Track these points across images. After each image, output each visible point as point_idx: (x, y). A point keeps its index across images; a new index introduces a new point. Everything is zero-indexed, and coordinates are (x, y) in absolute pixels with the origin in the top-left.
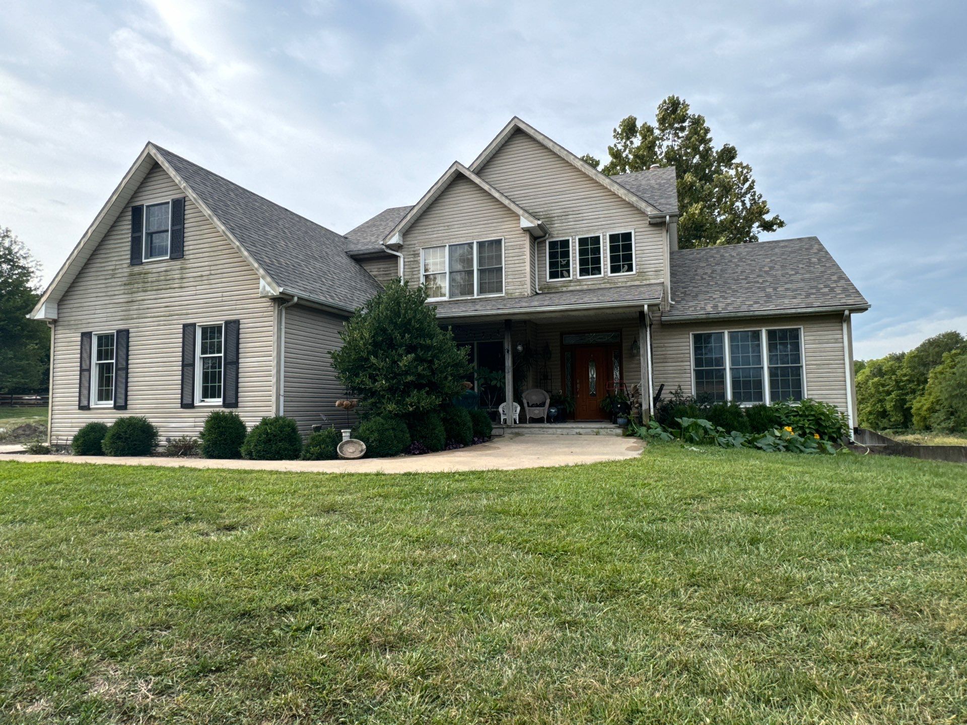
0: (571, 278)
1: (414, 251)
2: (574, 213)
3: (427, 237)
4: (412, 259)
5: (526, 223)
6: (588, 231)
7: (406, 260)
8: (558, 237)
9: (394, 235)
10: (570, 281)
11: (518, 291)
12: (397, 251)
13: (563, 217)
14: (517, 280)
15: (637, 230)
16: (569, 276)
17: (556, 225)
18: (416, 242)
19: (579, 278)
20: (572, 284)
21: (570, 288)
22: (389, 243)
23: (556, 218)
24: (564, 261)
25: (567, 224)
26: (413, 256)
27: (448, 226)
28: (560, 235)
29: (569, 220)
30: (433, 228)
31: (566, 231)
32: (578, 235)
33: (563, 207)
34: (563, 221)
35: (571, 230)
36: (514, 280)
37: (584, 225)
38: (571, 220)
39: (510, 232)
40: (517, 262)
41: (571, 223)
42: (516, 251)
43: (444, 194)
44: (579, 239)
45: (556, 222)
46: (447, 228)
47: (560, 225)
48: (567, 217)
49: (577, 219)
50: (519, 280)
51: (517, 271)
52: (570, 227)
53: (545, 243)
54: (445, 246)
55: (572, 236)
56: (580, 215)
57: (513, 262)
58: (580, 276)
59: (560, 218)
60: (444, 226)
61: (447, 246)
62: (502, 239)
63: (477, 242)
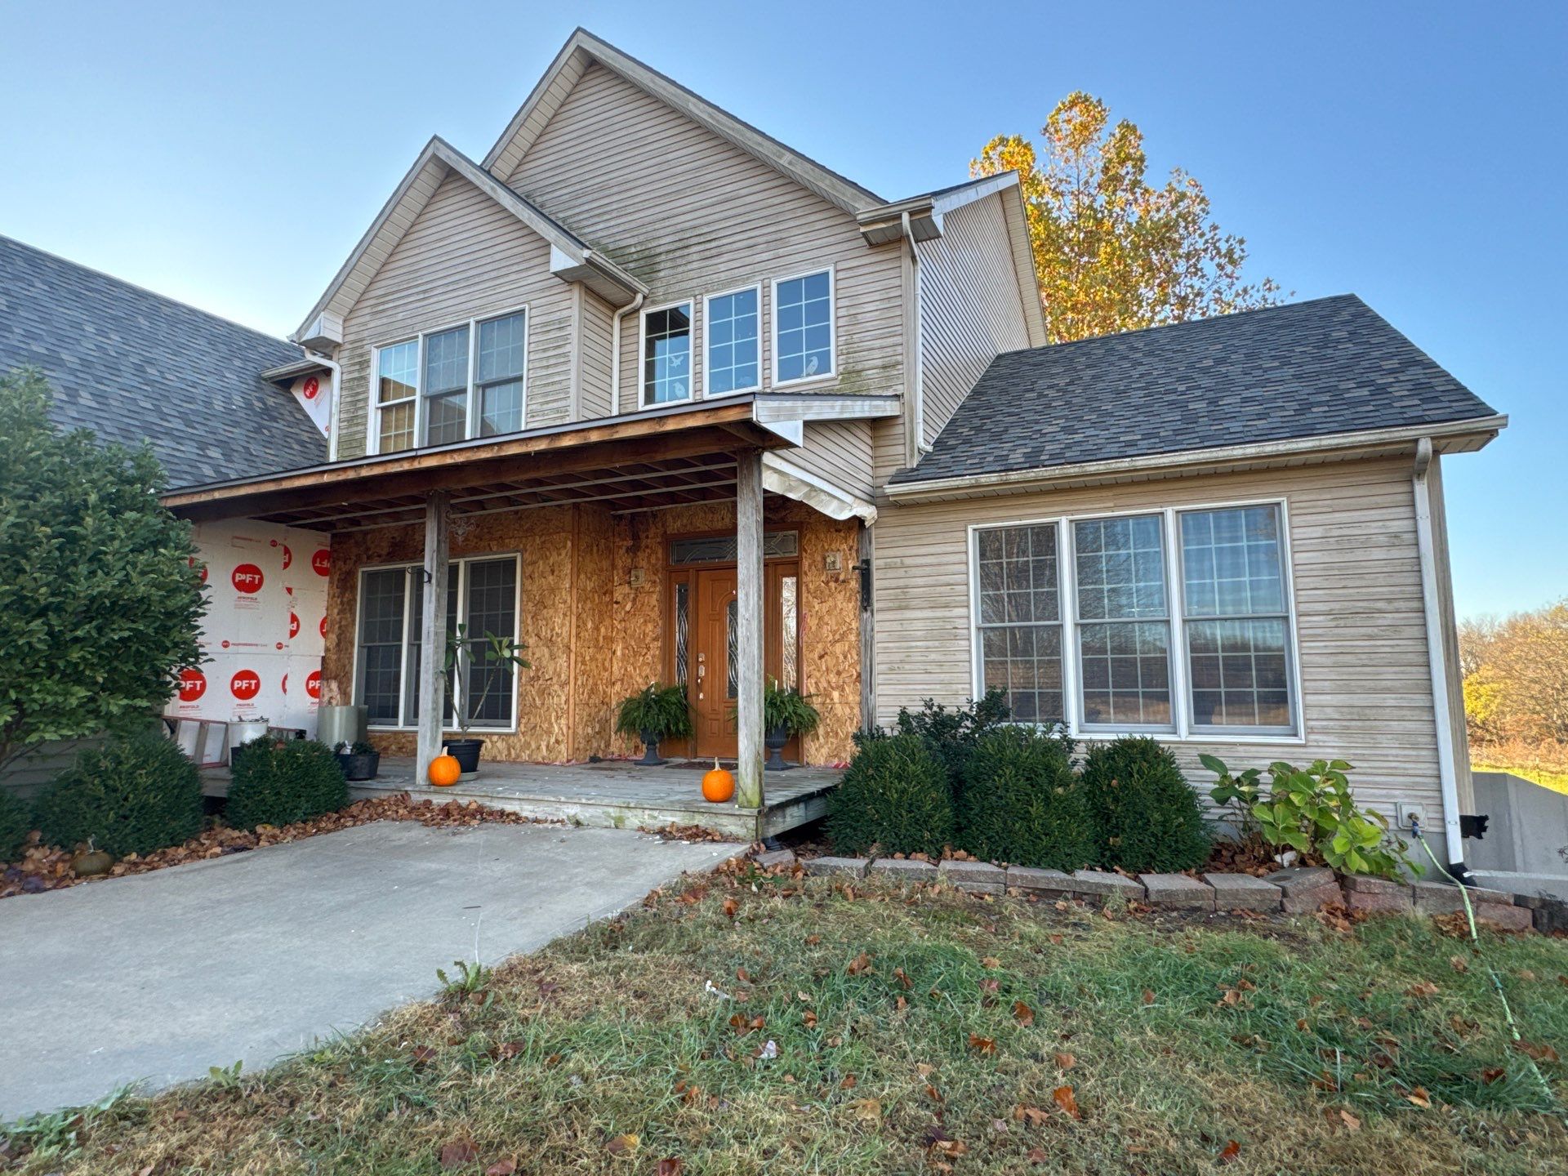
0: (689, 400)
1: (361, 355)
2: (702, 239)
3: (386, 320)
4: (356, 375)
5: (563, 258)
6: (732, 282)
7: (345, 376)
8: (666, 301)
9: (317, 317)
12: (330, 358)
13: (678, 254)
14: (550, 405)
15: (840, 266)
16: (686, 395)
17: (662, 274)
18: (366, 333)
23: (663, 257)
24: (677, 357)
25: (685, 268)
26: (357, 367)
27: (425, 291)
28: (670, 297)
29: (690, 258)
30: (399, 299)
31: (684, 285)
32: (707, 292)
33: (679, 227)
34: (679, 261)
35: (694, 283)
36: (545, 407)
37: (722, 267)
38: (695, 257)
39: (543, 290)
40: (552, 361)
41: (695, 265)
42: (552, 335)
43: (422, 218)
44: (711, 301)
45: (662, 266)
46: (422, 296)
47: (671, 272)
48: (686, 251)
49: (708, 254)
50: (555, 405)
51: (553, 383)
52: (692, 274)
53: (638, 317)
54: (417, 337)
55: (695, 296)
56: (714, 244)
57: (545, 363)
58: (711, 392)
59: (671, 256)
60: (418, 293)
61: (421, 339)
62: (524, 310)
63: (475, 322)
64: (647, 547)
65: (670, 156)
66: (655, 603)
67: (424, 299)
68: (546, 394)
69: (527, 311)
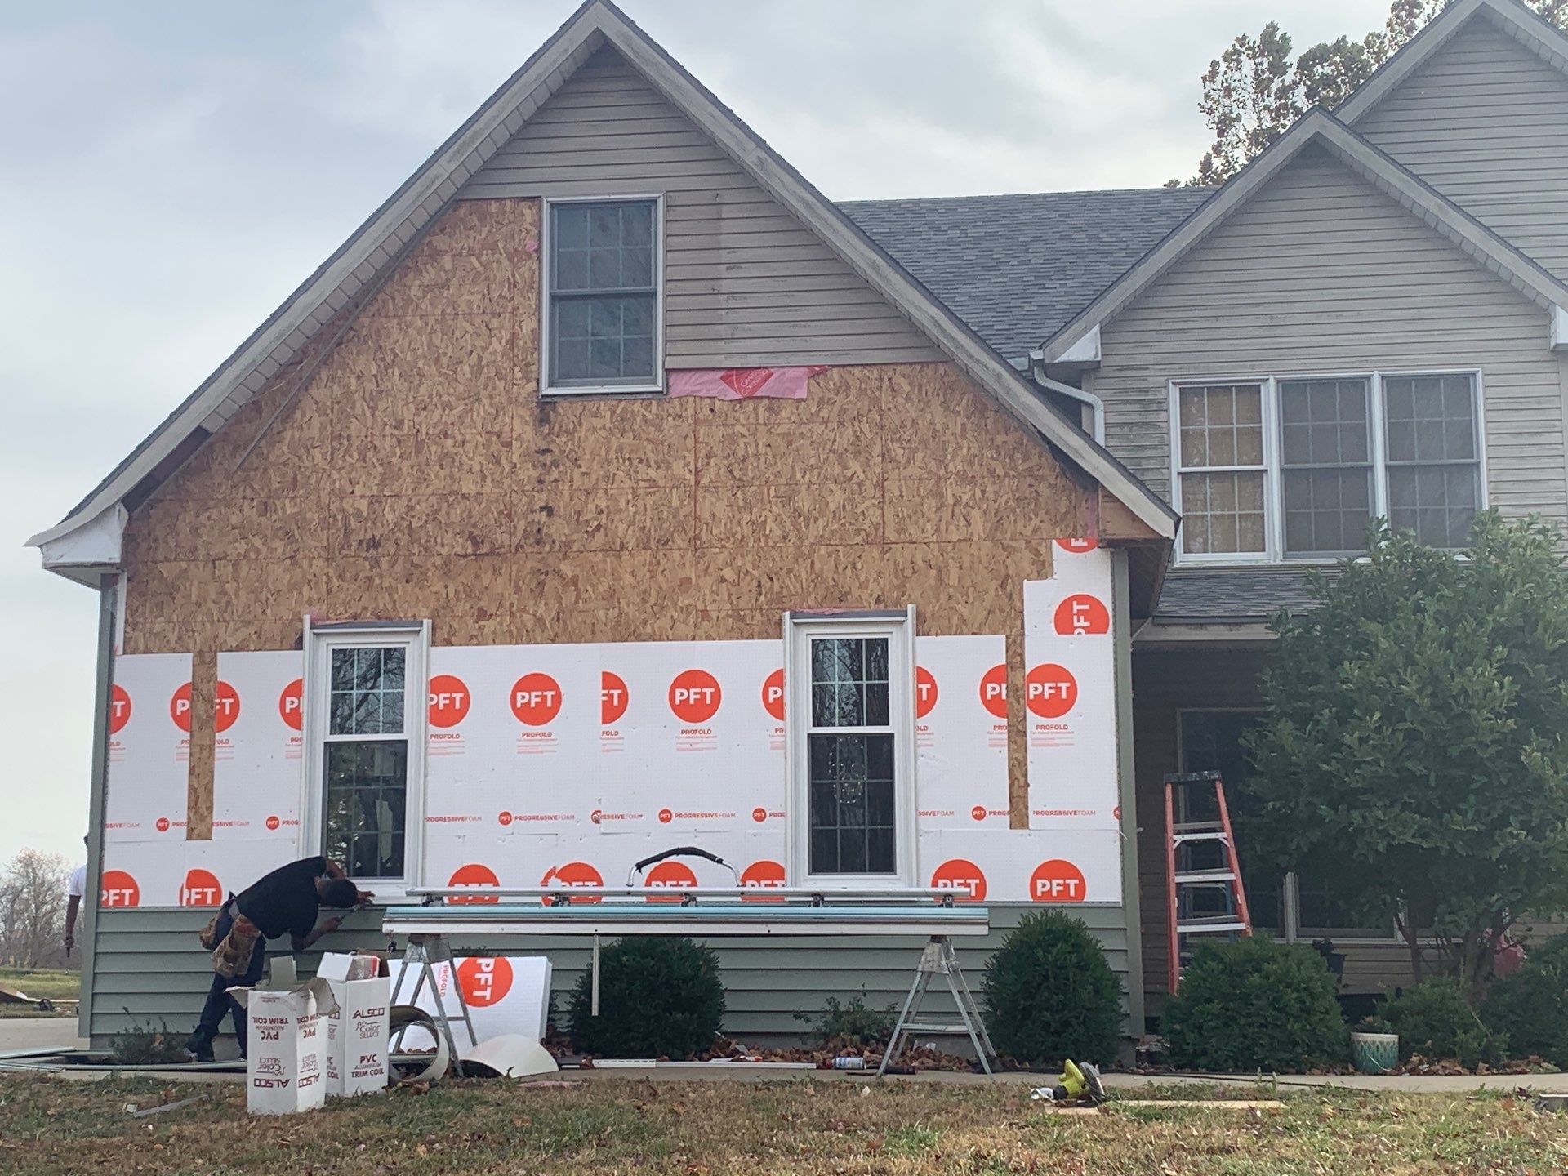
1: (1146, 391)
3: (1190, 346)
4: (1136, 418)
7: (1113, 419)
9: (1087, 330)
12: (1081, 387)
18: (1150, 359)
22: (1063, 358)
26: (1137, 407)
30: (1217, 318)
39: (1503, 352)
42: (1526, 416)
46: (1267, 322)
54: (1264, 381)
57: (1518, 452)
60: (1254, 316)
61: (1272, 383)
62: (1474, 375)
63: (1383, 378)
67: (1271, 327)
69: (1480, 376)
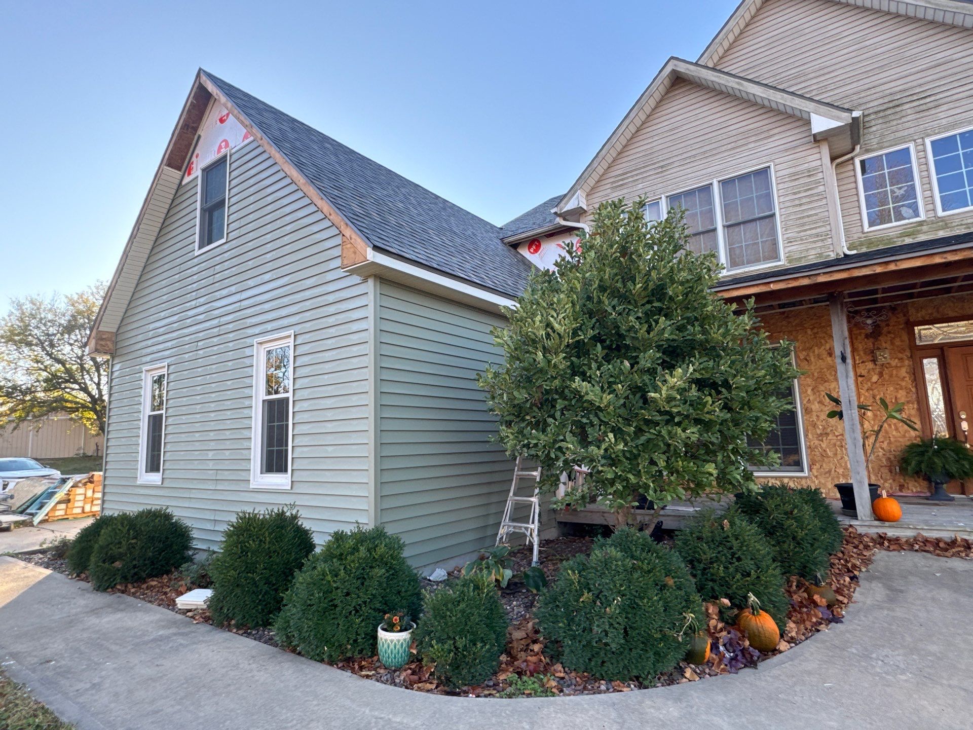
0: (923, 217)
2: (915, 97)
5: (821, 123)
6: (954, 126)
8: (881, 148)
9: (574, 194)
10: (921, 223)
11: (813, 252)
12: (578, 221)
13: (889, 112)
14: (809, 232)
16: (917, 215)
17: (874, 129)
19: (940, 213)
20: (925, 228)
21: (922, 238)
22: (565, 210)
23: (873, 117)
24: (900, 188)
25: (899, 122)
27: (662, 167)
28: (886, 144)
29: (904, 113)
30: (637, 175)
31: (899, 134)
32: (929, 135)
33: (888, 92)
34: (892, 117)
35: (912, 131)
36: (802, 234)
37: (942, 115)
38: (909, 112)
39: (786, 150)
40: (804, 201)
41: (909, 118)
42: (802, 181)
43: (651, 118)
44: (933, 143)
45: (873, 123)
46: (660, 170)
47: (884, 126)
48: (898, 109)
49: (924, 107)
50: (814, 232)
51: (808, 216)
52: (907, 125)
53: (853, 164)
54: (661, 198)
55: (915, 140)
56: (928, 100)
57: (797, 202)
58: (944, 210)
59: (882, 114)
60: (655, 169)
61: (664, 199)
62: (769, 167)
63: (719, 182)
64: (889, 332)
65: (868, 43)
66: (905, 374)
67: (662, 172)
68: (803, 224)
69: (772, 167)
